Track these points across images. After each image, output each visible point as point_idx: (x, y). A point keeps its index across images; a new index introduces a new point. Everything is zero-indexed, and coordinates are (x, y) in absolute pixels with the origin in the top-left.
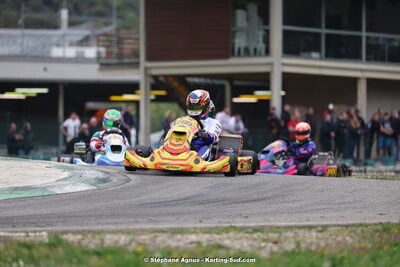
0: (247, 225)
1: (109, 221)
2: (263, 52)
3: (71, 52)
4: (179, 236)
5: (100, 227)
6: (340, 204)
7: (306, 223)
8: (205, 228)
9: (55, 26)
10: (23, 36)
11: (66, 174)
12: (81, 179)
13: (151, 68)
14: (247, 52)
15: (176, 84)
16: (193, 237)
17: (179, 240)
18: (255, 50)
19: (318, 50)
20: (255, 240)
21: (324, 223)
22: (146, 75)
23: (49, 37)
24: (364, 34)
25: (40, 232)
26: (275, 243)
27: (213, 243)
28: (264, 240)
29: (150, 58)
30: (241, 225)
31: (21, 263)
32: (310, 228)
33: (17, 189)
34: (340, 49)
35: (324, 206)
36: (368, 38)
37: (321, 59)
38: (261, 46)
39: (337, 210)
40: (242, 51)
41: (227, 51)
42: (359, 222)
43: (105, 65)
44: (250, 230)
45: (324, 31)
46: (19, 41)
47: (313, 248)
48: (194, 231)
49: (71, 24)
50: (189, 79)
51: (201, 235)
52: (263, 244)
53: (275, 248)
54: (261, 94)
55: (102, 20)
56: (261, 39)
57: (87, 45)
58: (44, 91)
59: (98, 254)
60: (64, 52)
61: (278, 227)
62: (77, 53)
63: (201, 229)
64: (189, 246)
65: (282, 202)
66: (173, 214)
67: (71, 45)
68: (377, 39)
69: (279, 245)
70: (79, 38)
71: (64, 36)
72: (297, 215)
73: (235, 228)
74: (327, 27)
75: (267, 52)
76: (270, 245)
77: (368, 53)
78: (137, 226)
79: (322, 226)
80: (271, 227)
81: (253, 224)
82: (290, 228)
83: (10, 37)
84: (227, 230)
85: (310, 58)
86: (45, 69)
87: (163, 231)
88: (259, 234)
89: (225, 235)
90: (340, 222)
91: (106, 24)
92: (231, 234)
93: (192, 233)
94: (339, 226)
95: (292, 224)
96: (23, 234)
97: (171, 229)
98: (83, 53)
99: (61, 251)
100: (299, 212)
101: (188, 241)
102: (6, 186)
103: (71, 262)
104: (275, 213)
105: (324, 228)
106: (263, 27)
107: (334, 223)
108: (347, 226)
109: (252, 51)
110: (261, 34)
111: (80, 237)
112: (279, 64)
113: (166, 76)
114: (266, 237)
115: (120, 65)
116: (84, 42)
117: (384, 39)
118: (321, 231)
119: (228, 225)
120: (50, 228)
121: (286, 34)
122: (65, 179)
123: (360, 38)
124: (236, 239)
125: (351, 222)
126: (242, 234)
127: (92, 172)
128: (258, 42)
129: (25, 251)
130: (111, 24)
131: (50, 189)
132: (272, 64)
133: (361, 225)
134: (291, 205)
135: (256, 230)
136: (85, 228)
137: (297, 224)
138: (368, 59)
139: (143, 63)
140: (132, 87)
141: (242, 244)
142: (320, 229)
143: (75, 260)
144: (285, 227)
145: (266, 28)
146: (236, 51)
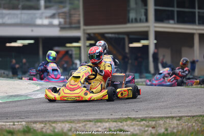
0: (137, 116)
2: (144, 20)
3: (46, 22)
10: (21, 14)
11: (39, 88)
14: (136, 21)
15: (99, 38)
17: (99, 127)
18: (141, 20)
19: (173, 19)
21: (180, 115)
22: (84, 33)
23: (35, 14)
24: (197, 10)
26: (154, 128)
29: (86, 24)
30: (134, 116)
32: (173, 118)
33: (11, 96)
34: (184, 18)
35: (180, 104)
36: (198, 12)
37: (175, 23)
38: (143, 17)
40: (134, 20)
41: (126, 20)
43: (63, 29)
45: (176, 9)
49: (46, 7)
50: (107, 35)
54: (144, 42)
55: (62, 5)
56: (143, 13)
57: (55, 18)
58: (32, 42)
61: (155, 118)
62: (49, 22)
63: (112, 119)
67: (46, 18)
69: (156, 128)
70: (50, 14)
71: (42, 13)
74: (178, 7)
75: (147, 20)
77: (199, 21)
80: (151, 118)
81: (141, 116)
82: (161, 118)
85: (169, 23)
86: (32, 31)
88: (144, 122)
89: (125, 123)
90: (189, 115)
91: (64, 7)
94: (189, 116)
95: (163, 115)
97: (95, 119)
98: (52, 22)
105: (180, 118)
106: (144, 7)
107: (186, 115)
108: (193, 116)
109: (138, 20)
110: (143, 11)
112: (153, 26)
113: (95, 34)
116: (53, 16)
118: (179, 120)
119: (127, 117)
120: (27, 120)
121: (156, 11)
123: (195, 13)
124: (131, 125)
126: (134, 122)
132: (149, 27)
135: (143, 119)
137: (166, 115)
139: (82, 27)
144: (159, 118)
145: (146, 8)
146: (130, 20)
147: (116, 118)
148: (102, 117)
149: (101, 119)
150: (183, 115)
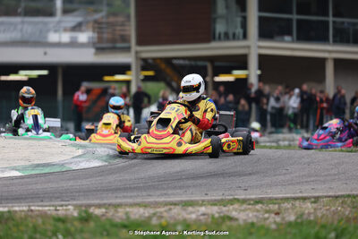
0: (248, 197)
1: (125, 194)
2: (241, 36)
3: (66, 37)
4: (190, 209)
5: (118, 201)
6: (326, 176)
7: (300, 195)
8: (212, 200)
9: (51, 14)
10: (23, 23)
11: (80, 152)
12: (94, 155)
13: (141, 52)
14: (227, 37)
15: (163, 66)
16: (203, 209)
17: (191, 213)
18: (234, 35)
19: (290, 33)
20: (258, 211)
21: (317, 194)
22: (137, 58)
23: (46, 24)
24: (331, 19)
25: (66, 206)
26: (277, 214)
27: (222, 215)
28: (267, 212)
29: (140, 42)
30: (243, 197)
31: (60, 237)
32: (304, 199)
33: (38, 165)
34: (309, 33)
36: (334, 22)
37: (293, 41)
38: (239, 31)
39: (324, 182)
40: (222, 36)
41: (209, 36)
42: (348, 193)
43: (100, 50)
44: (252, 202)
45: (295, 17)
46: (19, 27)
47: (312, 218)
48: (203, 203)
49: (66, 12)
50: (175, 62)
51: (209, 207)
52: (266, 215)
53: (278, 219)
54: (239, 73)
55: (92, 8)
56: (239, 25)
57: (81, 31)
58: (45, 72)
59: (125, 226)
60: (60, 37)
61: (276, 199)
62: (72, 38)
63: (208, 201)
64: (202, 217)
65: (275, 176)
66: (180, 188)
67: (65, 30)
68: (343, 23)
69: (281, 215)
70: (72, 24)
71: (59, 22)
72: (291, 187)
73: (238, 200)
74: (298, 13)
75: (245, 36)
76: (273, 215)
77: (334, 36)
78: (151, 200)
79: (315, 197)
80: (270, 199)
81: (253, 197)
82: (287, 199)
83: (11, 24)
84: (232, 202)
85: (283, 41)
86: (45, 54)
87: (175, 204)
88: (260, 205)
89: (231, 207)
90: (330, 194)
91: (96, 11)
92: (236, 206)
93: (201, 205)
94: (329, 197)
95: (289, 195)
96: (52, 208)
97: (182, 201)
98: (76, 38)
99: (92, 224)
100: (292, 184)
101: (199, 213)
102: (27, 163)
103: (102, 234)
104: (270, 186)
105: (317, 199)
106: (240, 14)
107: (325, 194)
108: (337, 197)
109: (231, 36)
110: (239, 20)
111: (104, 210)
112: (255, 47)
113: (154, 59)
114: (268, 208)
115: (113, 49)
116: (77, 28)
117: (349, 23)
118: (315, 202)
119: (231, 197)
120: (75, 202)
121: (261, 20)
122: (80, 156)
123: (327, 22)
124: (241, 210)
125: (340, 193)
126: (245, 206)
127: (103, 149)
128: (236, 28)
129: (61, 225)
130: (101, 11)
131: (67, 166)
132: (249, 47)
133: (349, 196)
134: (282, 177)
135: (258, 201)
136: (105, 201)
137: (293, 195)
138: (335, 42)
139: (134, 48)
140: (124, 69)
141: (248, 215)
142: (313, 200)
143: (105, 233)
144: (282, 199)
145: (243, 14)
146: (217, 35)
147: (215, 200)
148: (193, 199)
149: (192, 201)
150: (321, 194)
